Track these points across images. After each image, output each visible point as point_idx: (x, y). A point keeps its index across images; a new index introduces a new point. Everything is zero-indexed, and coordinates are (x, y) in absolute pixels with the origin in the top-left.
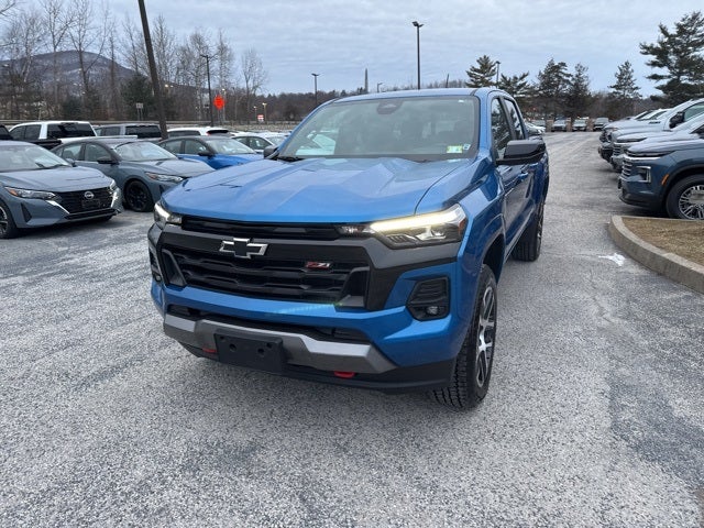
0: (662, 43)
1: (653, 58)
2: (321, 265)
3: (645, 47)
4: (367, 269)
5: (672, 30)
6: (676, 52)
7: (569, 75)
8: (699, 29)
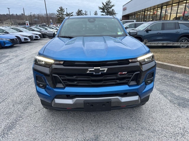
0: (103, 7)
1: (102, 10)
2: (124, 73)
3: (100, 8)
4: (139, 72)
5: (105, 4)
6: (106, 9)
7: (83, 13)
8: (110, 4)
